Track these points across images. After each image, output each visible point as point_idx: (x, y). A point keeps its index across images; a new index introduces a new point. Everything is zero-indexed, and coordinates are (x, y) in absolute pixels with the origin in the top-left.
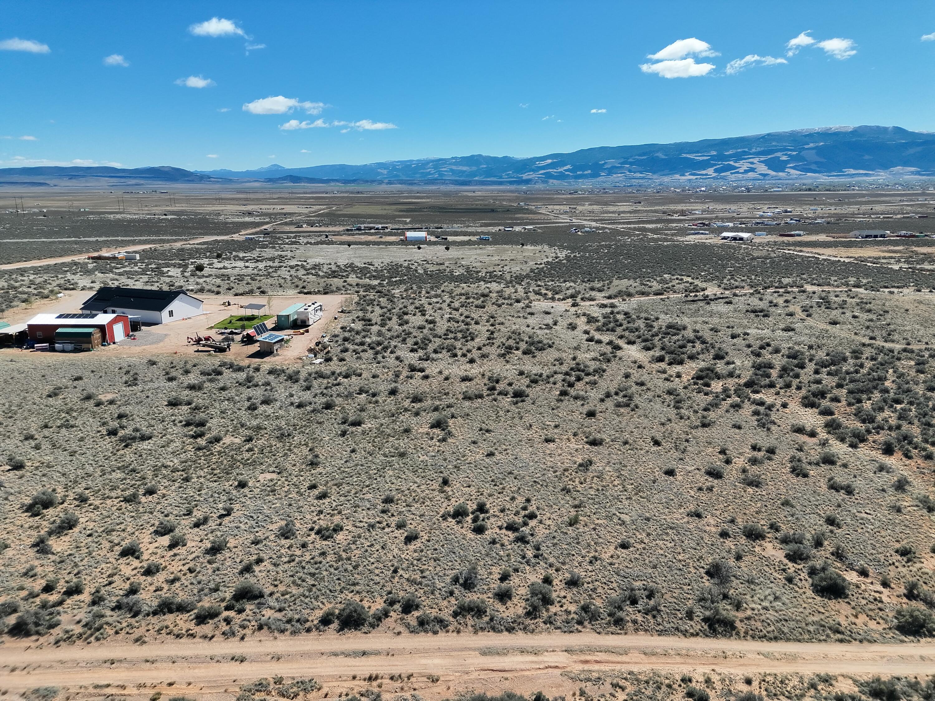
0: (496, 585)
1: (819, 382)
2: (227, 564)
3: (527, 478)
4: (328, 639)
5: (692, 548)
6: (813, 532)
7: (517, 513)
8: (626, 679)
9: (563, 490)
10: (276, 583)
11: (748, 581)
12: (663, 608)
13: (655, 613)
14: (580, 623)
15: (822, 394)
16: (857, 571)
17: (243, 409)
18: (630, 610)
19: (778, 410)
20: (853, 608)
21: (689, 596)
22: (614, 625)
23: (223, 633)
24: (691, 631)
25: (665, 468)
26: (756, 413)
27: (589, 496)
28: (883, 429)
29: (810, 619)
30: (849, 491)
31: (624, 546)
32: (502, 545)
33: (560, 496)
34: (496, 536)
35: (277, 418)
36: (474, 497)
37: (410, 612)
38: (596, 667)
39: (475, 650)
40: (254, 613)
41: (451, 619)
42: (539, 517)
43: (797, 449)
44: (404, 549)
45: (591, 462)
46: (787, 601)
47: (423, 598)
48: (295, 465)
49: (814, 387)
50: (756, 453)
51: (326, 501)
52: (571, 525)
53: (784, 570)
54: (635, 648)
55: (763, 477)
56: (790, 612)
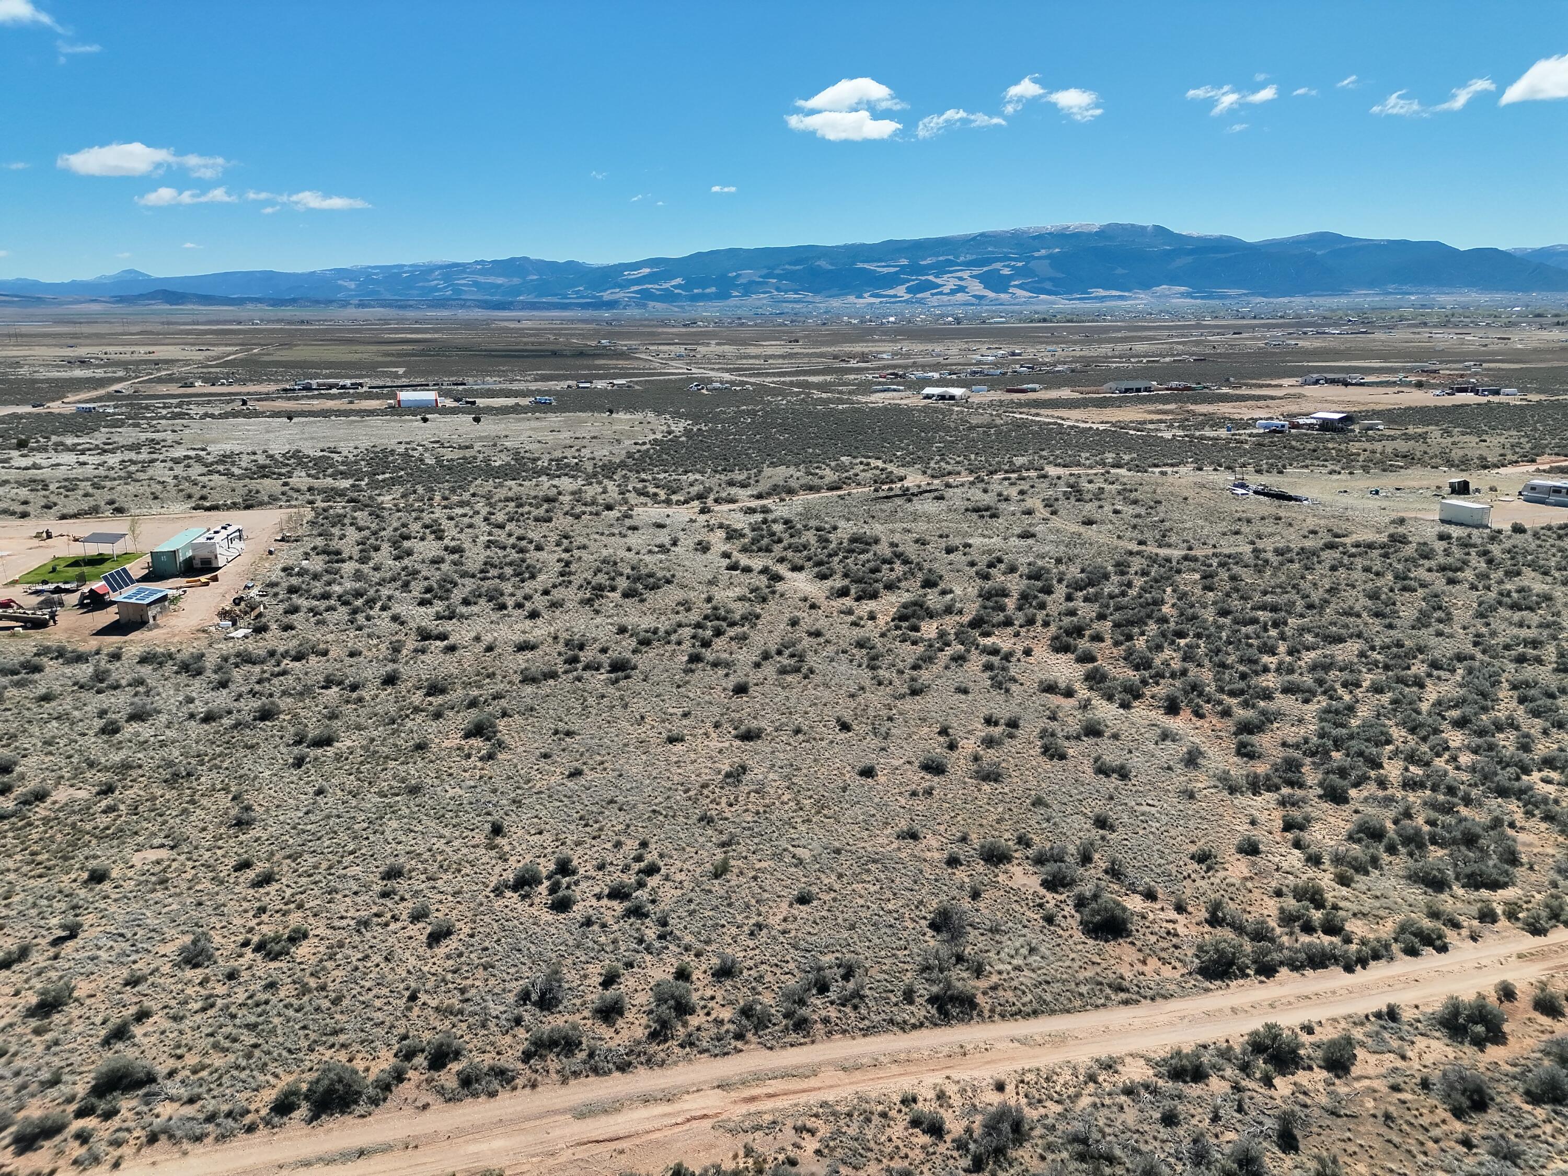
0: (595, 996)
1: (1072, 613)
2: (76, 1030)
3: (641, 806)
4: (290, 1139)
5: (907, 889)
6: (1078, 842)
7: (624, 871)
8: (816, 1116)
9: (701, 820)
10: (179, 1052)
11: (991, 930)
12: (868, 992)
13: (855, 1001)
14: (739, 1036)
15: (1078, 631)
16: (1141, 894)
17: (91, 733)
18: (818, 1002)
19: (1019, 660)
20: (1140, 950)
21: (906, 966)
22: (794, 1031)
23: (75, 1162)
24: (913, 1021)
25: (860, 766)
26: (988, 667)
27: (744, 825)
28: (1164, 677)
29: (1081, 976)
30: (1123, 774)
31: (803, 900)
32: (604, 926)
33: (697, 831)
34: (591, 912)
35: (163, 744)
36: (549, 850)
37: (444, 1066)
38: (769, 1105)
39: (564, 1112)
40: (138, 1113)
41: (520, 1065)
42: (663, 871)
43: (1049, 718)
44: (428, 955)
45: (744, 769)
46: (1048, 953)
47: (466, 1038)
48: (204, 829)
49: (1067, 620)
50: (991, 729)
51: (273, 888)
52: (717, 876)
53: (1041, 905)
54: (830, 1063)
55: (1003, 765)
56: (1054, 969)
